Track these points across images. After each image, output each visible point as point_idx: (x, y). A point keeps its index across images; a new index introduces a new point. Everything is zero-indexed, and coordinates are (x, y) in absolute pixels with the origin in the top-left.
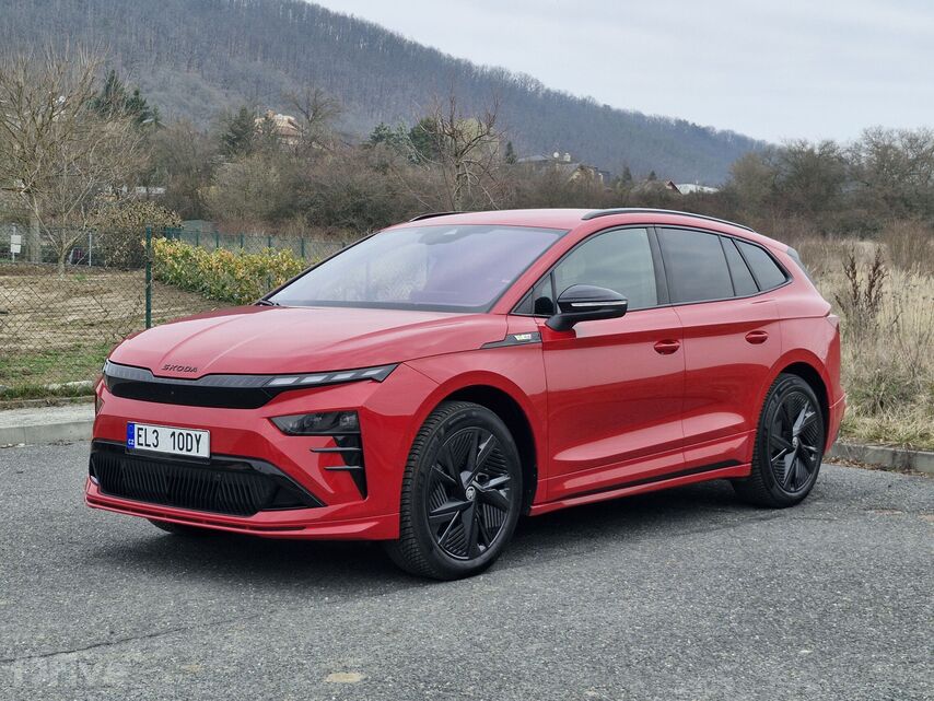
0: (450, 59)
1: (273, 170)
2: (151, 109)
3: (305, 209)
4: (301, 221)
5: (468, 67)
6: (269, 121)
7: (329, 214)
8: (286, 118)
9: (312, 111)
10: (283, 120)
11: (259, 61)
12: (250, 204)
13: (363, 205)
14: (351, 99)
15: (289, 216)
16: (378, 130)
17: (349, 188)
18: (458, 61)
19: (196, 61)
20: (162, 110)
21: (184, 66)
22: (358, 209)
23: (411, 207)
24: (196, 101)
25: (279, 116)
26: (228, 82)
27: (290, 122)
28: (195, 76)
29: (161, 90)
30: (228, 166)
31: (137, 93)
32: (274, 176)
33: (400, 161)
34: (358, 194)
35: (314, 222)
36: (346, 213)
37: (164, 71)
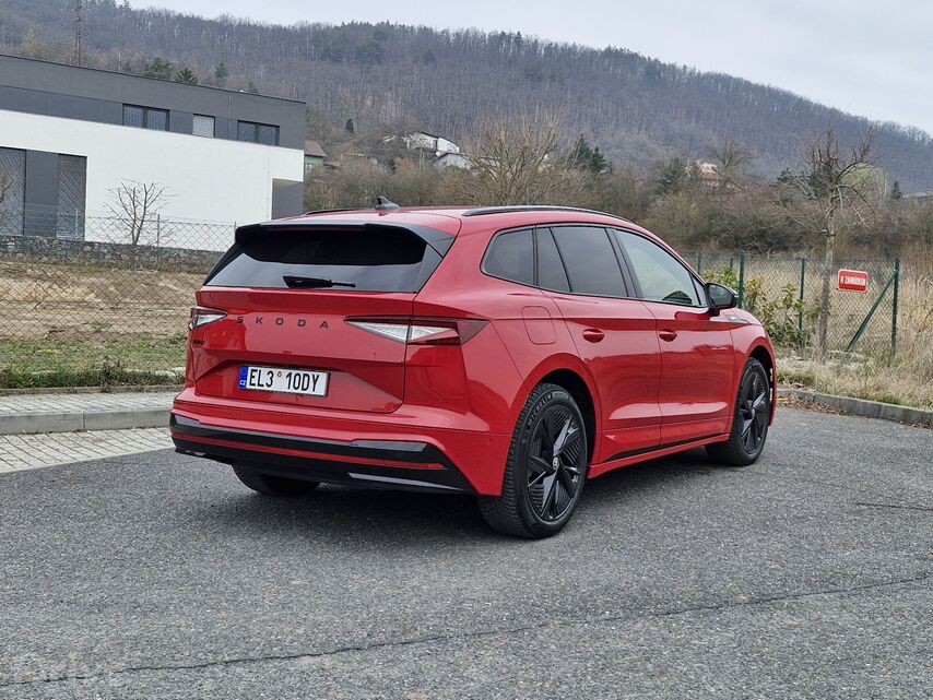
0: (849, 116)
1: (694, 205)
2: (607, 162)
3: (717, 235)
4: (713, 244)
5: (864, 122)
6: (696, 169)
7: (737, 239)
8: (710, 166)
9: (728, 159)
10: (707, 168)
11: (693, 124)
12: (675, 231)
13: (765, 231)
14: (764, 151)
15: (704, 240)
16: (783, 173)
17: (755, 219)
18: (856, 118)
19: (644, 126)
20: (617, 163)
21: (635, 129)
22: (761, 235)
23: (805, 233)
24: (643, 156)
25: (706, 165)
26: (668, 141)
27: (713, 168)
28: (644, 137)
29: (617, 148)
30: (659, 202)
31: (597, 150)
32: (694, 210)
33: (797, 196)
34: (761, 223)
35: (724, 245)
36: (752, 238)
37: (621, 133)
